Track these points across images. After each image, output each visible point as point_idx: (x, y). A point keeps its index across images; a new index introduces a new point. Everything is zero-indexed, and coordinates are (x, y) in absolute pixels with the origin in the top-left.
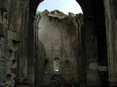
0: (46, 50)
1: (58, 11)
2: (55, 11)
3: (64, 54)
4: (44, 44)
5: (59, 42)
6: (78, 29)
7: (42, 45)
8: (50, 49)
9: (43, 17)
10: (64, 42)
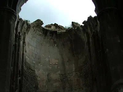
0: (39, 79)
1: (56, 25)
2: (52, 25)
3: (67, 85)
4: (35, 70)
5: (59, 67)
6: (88, 42)
7: (32, 71)
8: (46, 78)
9: (33, 27)
10: (67, 67)
